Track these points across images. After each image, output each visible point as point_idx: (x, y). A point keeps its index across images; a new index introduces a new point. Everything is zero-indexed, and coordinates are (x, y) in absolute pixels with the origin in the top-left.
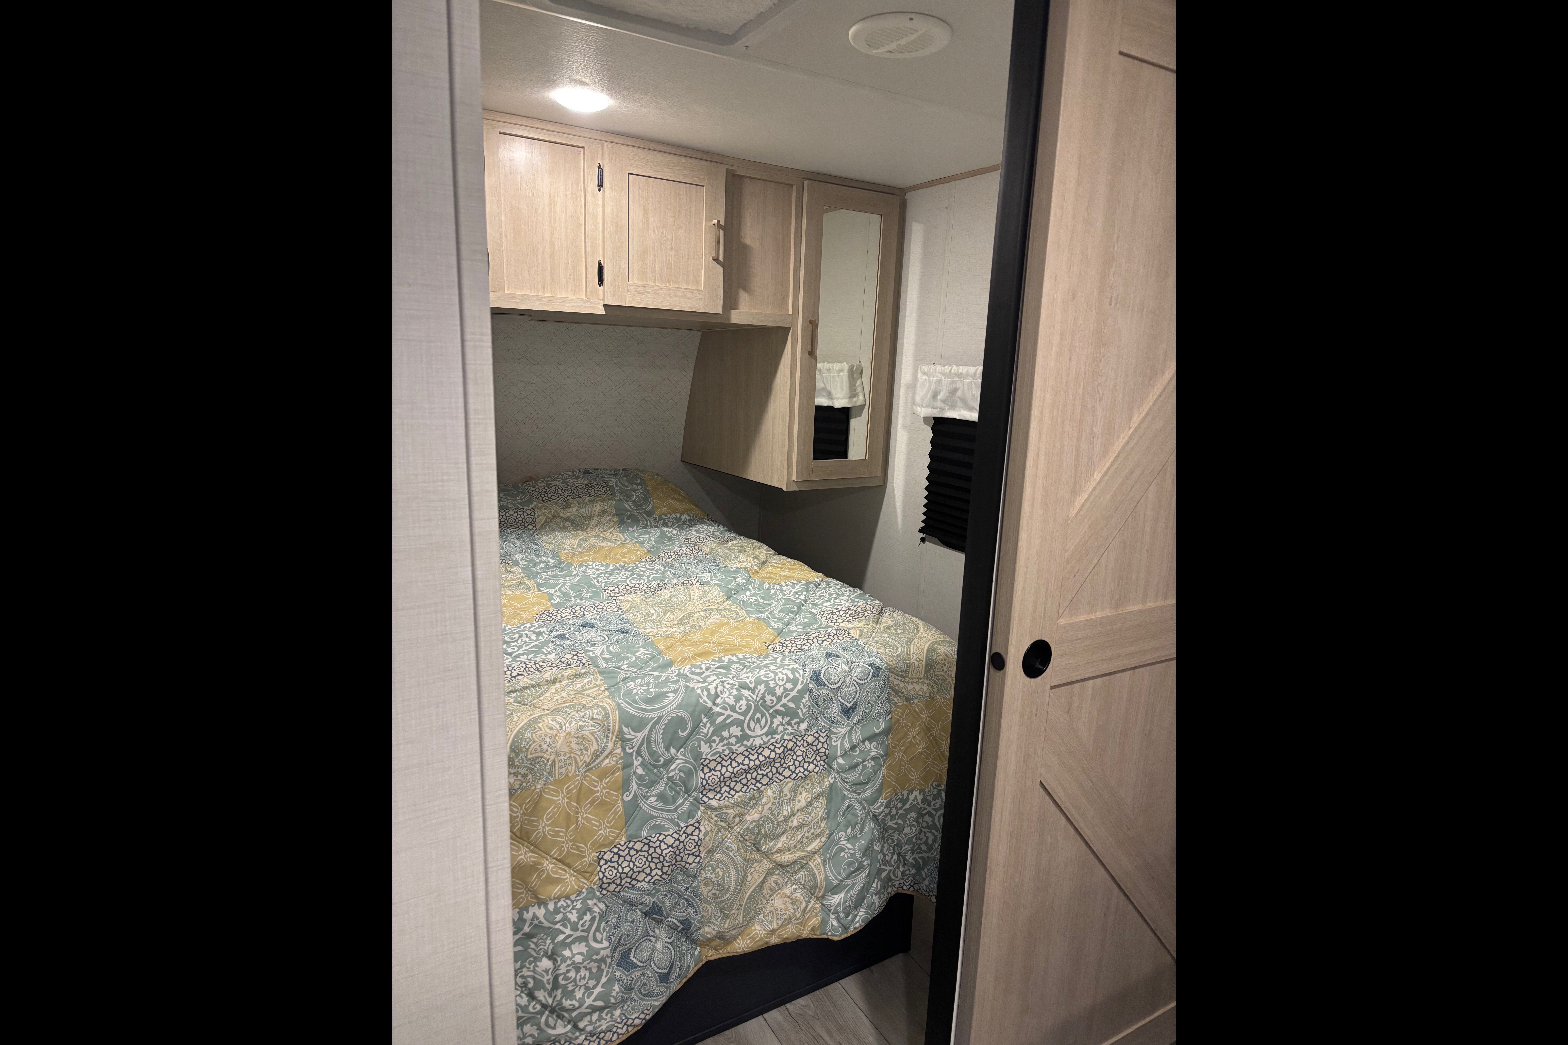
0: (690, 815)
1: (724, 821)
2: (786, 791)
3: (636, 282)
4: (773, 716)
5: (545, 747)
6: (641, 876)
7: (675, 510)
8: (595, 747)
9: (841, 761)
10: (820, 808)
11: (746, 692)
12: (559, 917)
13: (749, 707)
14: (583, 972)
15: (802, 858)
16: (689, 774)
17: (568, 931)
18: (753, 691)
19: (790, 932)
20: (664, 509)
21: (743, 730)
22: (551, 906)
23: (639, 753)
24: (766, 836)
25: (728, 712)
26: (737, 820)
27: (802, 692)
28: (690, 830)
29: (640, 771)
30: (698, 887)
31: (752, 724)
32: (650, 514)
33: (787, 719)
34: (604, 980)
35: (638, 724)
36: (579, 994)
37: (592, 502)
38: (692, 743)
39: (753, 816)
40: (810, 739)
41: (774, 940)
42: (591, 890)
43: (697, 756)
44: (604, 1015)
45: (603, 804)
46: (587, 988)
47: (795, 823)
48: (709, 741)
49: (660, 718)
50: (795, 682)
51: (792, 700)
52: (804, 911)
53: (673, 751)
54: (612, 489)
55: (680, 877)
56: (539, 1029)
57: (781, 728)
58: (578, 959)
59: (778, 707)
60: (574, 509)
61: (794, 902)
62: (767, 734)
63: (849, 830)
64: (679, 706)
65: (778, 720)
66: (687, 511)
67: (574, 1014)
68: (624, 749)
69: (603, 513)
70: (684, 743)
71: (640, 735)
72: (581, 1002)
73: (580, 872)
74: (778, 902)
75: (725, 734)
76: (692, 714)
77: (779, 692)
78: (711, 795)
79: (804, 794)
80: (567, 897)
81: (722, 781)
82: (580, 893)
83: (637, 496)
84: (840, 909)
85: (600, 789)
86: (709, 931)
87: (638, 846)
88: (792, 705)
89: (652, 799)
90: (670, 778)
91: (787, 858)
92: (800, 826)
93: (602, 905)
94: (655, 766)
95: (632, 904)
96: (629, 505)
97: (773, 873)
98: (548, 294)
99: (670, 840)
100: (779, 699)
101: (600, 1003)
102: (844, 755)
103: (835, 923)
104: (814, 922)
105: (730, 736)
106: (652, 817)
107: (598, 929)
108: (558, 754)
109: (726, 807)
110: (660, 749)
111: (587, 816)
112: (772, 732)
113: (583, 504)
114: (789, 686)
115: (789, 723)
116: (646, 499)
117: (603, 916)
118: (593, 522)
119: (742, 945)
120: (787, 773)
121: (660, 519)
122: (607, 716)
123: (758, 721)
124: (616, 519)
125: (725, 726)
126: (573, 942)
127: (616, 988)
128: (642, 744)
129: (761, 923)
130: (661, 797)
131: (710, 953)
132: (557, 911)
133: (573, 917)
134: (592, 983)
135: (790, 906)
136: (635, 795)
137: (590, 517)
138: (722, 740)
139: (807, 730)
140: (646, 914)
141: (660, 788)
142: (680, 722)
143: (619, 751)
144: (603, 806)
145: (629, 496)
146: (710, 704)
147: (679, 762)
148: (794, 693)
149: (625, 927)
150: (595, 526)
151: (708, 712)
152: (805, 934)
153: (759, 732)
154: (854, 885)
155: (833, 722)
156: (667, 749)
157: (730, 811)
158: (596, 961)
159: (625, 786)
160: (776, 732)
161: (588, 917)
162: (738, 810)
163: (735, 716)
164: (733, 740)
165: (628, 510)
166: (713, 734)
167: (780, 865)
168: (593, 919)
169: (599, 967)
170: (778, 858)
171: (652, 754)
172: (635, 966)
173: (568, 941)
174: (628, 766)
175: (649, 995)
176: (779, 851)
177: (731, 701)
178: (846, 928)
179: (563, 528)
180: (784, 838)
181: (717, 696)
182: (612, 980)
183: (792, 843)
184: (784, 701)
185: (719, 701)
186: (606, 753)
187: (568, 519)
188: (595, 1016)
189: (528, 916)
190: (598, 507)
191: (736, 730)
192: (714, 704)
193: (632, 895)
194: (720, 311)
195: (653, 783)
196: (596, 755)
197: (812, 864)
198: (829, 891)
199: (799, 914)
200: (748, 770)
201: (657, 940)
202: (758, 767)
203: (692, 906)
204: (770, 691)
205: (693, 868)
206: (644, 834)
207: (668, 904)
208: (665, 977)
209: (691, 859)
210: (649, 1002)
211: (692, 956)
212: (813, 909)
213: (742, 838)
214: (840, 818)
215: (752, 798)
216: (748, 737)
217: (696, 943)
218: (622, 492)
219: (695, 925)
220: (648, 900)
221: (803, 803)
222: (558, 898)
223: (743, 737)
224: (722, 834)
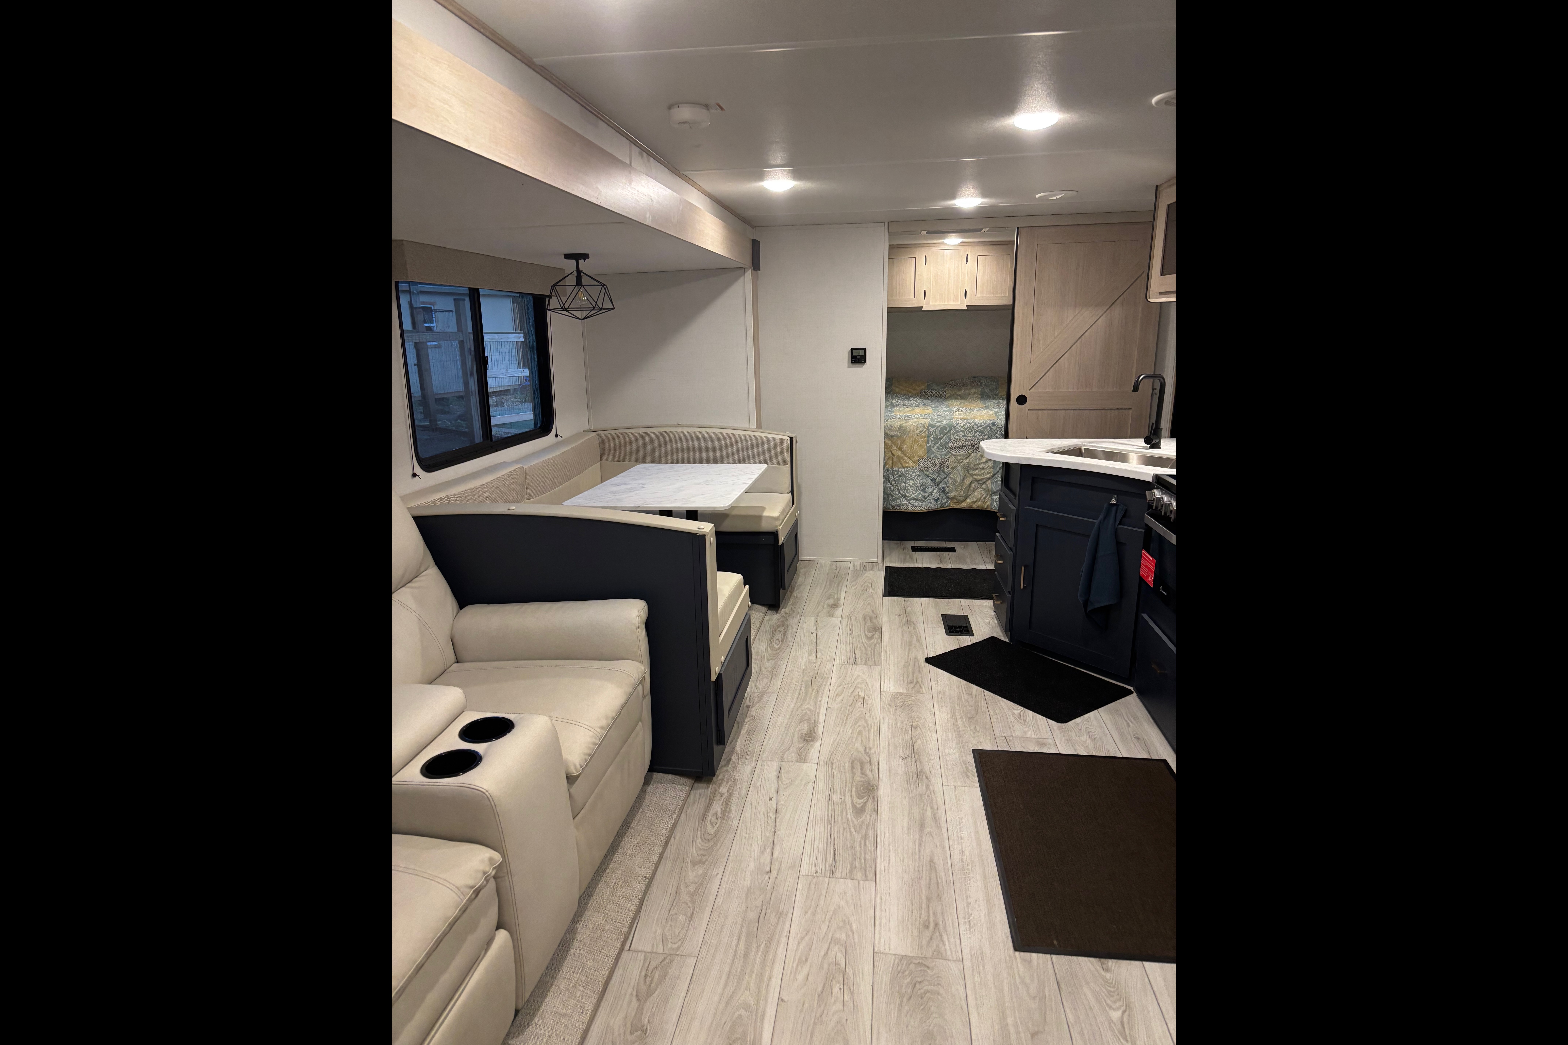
0: (946, 455)
1: (957, 460)
2: (979, 456)
3: (979, 296)
4: (975, 432)
5: (907, 427)
6: (930, 469)
8: (920, 429)
11: (968, 424)
12: (907, 472)
13: (967, 428)
14: (912, 488)
15: (983, 479)
16: (946, 443)
17: (909, 476)
19: (979, 504)
21: (964, 434)
22: (906, 469)
23: (932, 434)
24: (971, 469)
26: (961, 461)
27: (987, 427)
28: (946, 460)
29: (932, 439)
30: (948, 479)
31: (968, 433)
34: (918, 493)
35: (933, 426)
36: (911, 493)
37: (971, 389)
38: (949, 434)
39: (966, 461)
41: (975, 506)
42: (916, 469)
43: (949, 438)
44: (917, 502)
45: (921, 445)
46: (913, 493)
47: (981, 467)
48: (954, 435)
49: (939, 426)
50: (985, 423)
51: (983, 428)
52: (985, 498)
53: (942, 435)
54: (981, 384)
55: (942, 474)
56: (900, 501)
57: (978, 436)
58: (911, 484)
59: (977, 429)
60: (963, 391)
61: (981, 494)
64: (946, 424)
65: (977, 433)
67: (911, 500)
68: (928, 432)
69: (975, 393)
70: (946, 434)
71: (933, 429)
72: (911, 495)
73: (914, 462)
74: (976, 494)
75: (959, 434)
76: (949, 426)
77: (978, 425)
78: (953, 451)
80: (909, 468)
81: (956, 447)
82: (913, 467)
83: (992, 387)
84: (997, 500)
85: (921, 441)
86: (951, 495)
87: (930, 460)
88: (983, 430)
89: (935, 448)
90: (941, 443)
91: (978, 478)
92: (983, 468)
93: (919, 473)
94: (937, 439)
95: (928, 476)
96: (987, 390)
97: (974, 483)
98: (945, 303)
99: (939, 460)
100: (978, 427)
101: (916, 499)
103: (996, 506)
104: (989, 503)
105: (960, 435)
106: (934, 453)
107: (917, 478)
108: (910, 430)
109: (957, 455)
110: (938, 434)
111: (916, 447)
112: (974, 436)
113: (967, 389)
114: (983, 424)
115: (981, 435)
116: (996, 388)
117: (919, 476)
118: (969, 397)
119: (964, 505)
121: (1001, 397)
122: (925, 423)
123: (970, 432)
124: (980, 396)
125: (958, 431)
126: (910, 479)
127: (921, 496)
128: (933, 431)
129: (970, 499)
130: (938, 448)
131: (954, 505)
132: (907, 471)
133: (911, 473)
134: (914, 492)
135: (979, 495)
136: (930, 445)
137: (969, 394)
138: (957, 435)
139: (988, 439)
140: (931, 480)
141: (938, 445)
142: (945, 428)
145: (989, 387)
146: (955, 425)
147: (944, 439)
149: (925, 481)
150: (970, 399)
151: (954, 427)
152: (985, 507)
153: (970, 435)
156: (941, 434)
157: (959, 457)
158: (916, 486)
159: (928, 442)
160: (976, 437)
161: (914, 474)
162: (961, 457)
163: (962, 429)
164: (961, 436)
165: (986, 393)
166: (955, 433)
167: (976, 480)
168: (916, 475)
169: (917, 489)
171: (936, 435)
174: (928, 437)
175: (930, 503)
176: (975, 475)
177: (962, 426)
179: (956, 399)
180: (977, 471)
181: (958, 424)
183: (980, 473)
184: (980, 428)
185: (959, 425)
186: (923, 432)
187: (960, 395)
188: (914, 501)
189: (900, 470)
190: (973, 391)
191: (962, 433)
193: (927, 473)
195: (935, 444)
196: (920, 432)
197: (987, 483)
198: (993, 493)
199: (982, 498)
200: (965, 446)
201: (934, 489)
202: (969, 446)
203: (946, 484)
204: (976, 424)
205: (946, 471)
206: (932, 457)
207: (938, 480)
208: (936, 500)
209: (946, 469)
210: (930, 504)
211: (946, 502)
212: (988, 499)
213: (963, 467)
214: (998, 469)
215: (966, 455)
216: (966, 436)
217: (948, 498)
218: (985, 385)
219: (947, 490)
220: (932, 476)
221: (984, 461)
222: (907, 467)
223: (964, 436)
224: (957, 464)
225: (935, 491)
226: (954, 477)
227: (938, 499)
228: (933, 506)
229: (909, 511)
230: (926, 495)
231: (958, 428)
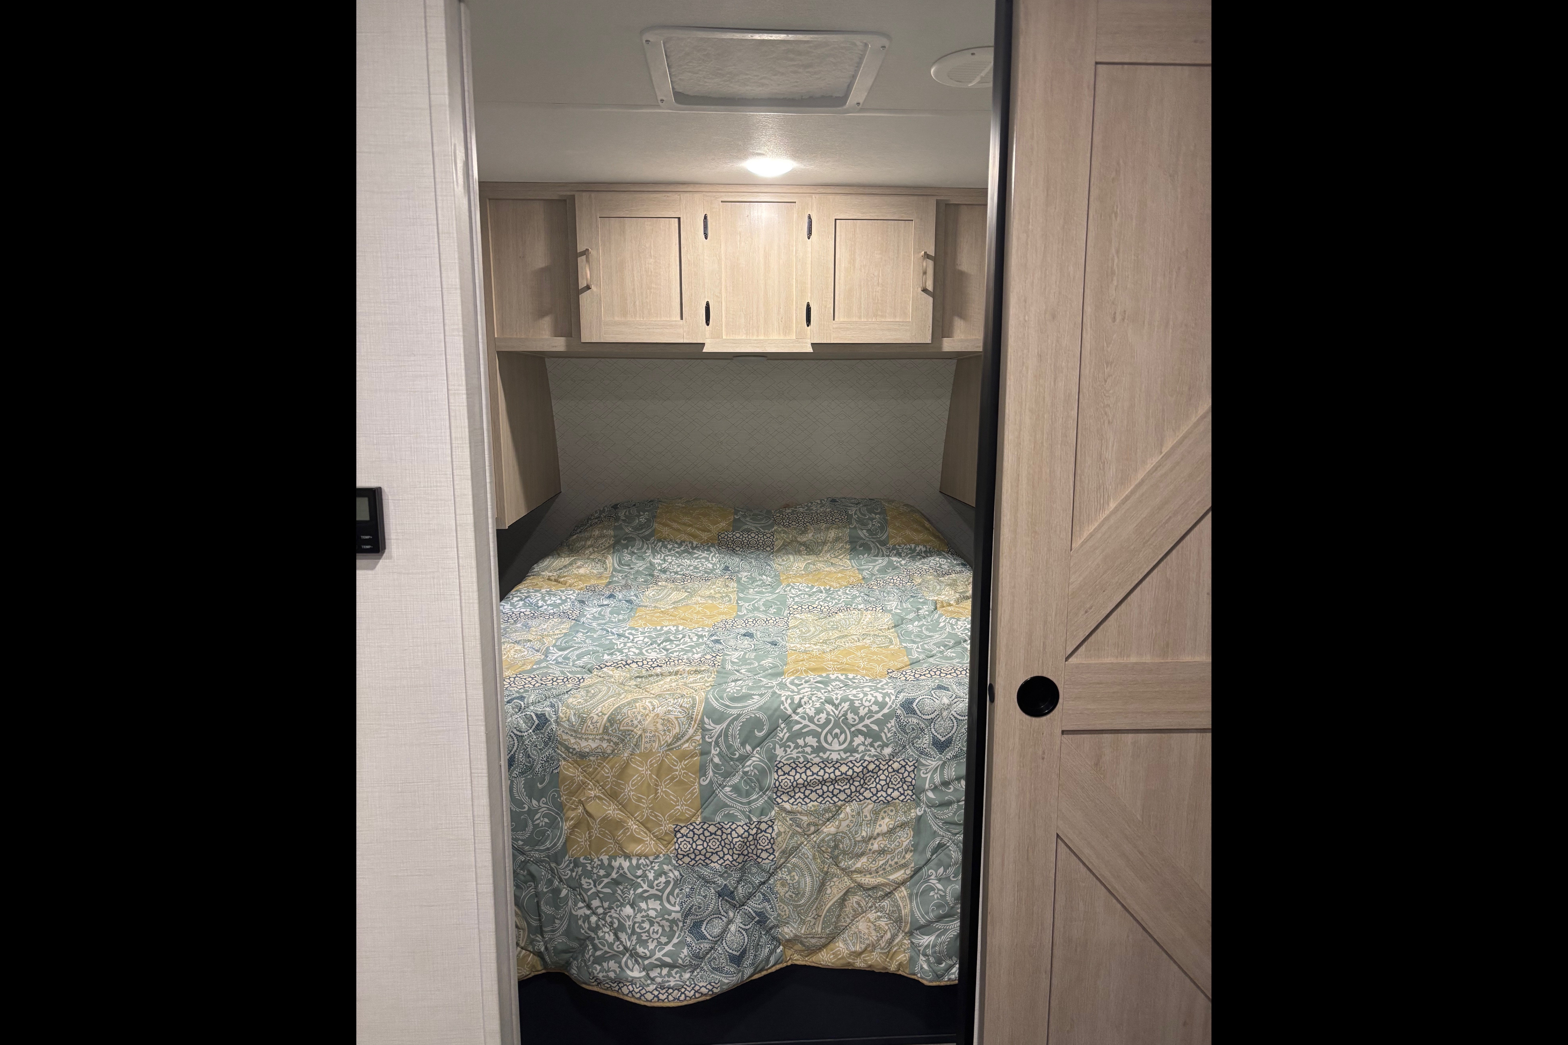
0: (763, 812)
1: (798, 826)
2: (866, 811)
3: (842, 320)
4: (854, 734)
5: (635, 722)
6: (715, 858)
7: (911, 541)
8: (677, 730)
9: (930, 794)
10: (905, 838)
11: (829, 707)
12: (639, 873)
13: (828, 721)
14: (656, 927)
15: (885, 886)
16: (763, 773)
17: (645, 887)
18: (836, 706)
19: (874, 960)
20: (899, 539)
21: (819, 741)
22: (634, 862)
23: (717, 744)
24: (844, 853)
25: (806, 722)
26: (812, 829)
27: (887, 717)
28: (763, 826)
29: (717, 760)
30: (774, 886)
31: (830, 738)
32: (884, 543)
33: (869, 740)
34: (675, 941)
35: (717, 717)
36: (651, 946)
37: (828, 529)
38: (769, 744)
39: (830, 829)
40: (896, 766)
41: (859, 964)
42: (668, 858)
43: (772, 757)
44: (673, 972)
45: (681, 782)
46: (659, 943)
47: (876, 847)
48: (785, 746)
49: (739, 715)
50: (882, 705)
51: (876, 722)
52: (890, 942)
53: (748, 748)
54: (850, 517)
55: (754, 870)
56: (620, 967)
57: (861, 748)
58: (652, 913)
59: (860, 726)
60: (810, 535)
61: (877, 929)
62: (845, 751)
63: (941, 870)
64: (760, 709)
65: (859, 740)
66: (923, 542)
67: (646, 962)
68: (703, 738)
69: (837, 539)
70: (761, 742)
71: (719, 728)
72: (653, 953)
73: (660, 839)
74: (862, 925)
75: (801, 742)
76: (770, 718)
77: (862, 712)
78: (785, 797)
79: (887, 820)
80: (647, 857)
81: (795, 787)
82: (658, 857)
83: (873, 525)
84: (929, 951)
85: (679, 768)
86: (788, 931)
87: (712, 829)
88: (875, 727)
89: (728, 789)
90: (745, 773)
91: (868, 880)
92: (882, 852)
93: (677, 873)
94: (732, 759)
95: (707, 882)
96: (863, 533)
97: (855, 894)
98: (762, 338)
99: (740, 831)
100: (862, 719)
101: (668, 960)
102: (935, 789)
103: (925, 966)
104: (902, 957)
105: (806, 745)
106: (725, 805)
107: (671, 893)
108: (644, 731)
109: (801, 813)
110: (737, 743)
111: (665, 789)
112: (851, 750)
113: (819, 530)
114: (875, 708)
115: (872, 745)
116: (882, 529)
117: (678, 883)
118: (826, 548)
119: (825, 958)
120: (867, 794)
121: (893, 548)
122: (693, 706)
123: (836, 736)
124: (848, 547)
125: (800, 734)
126: (649, 897)
127: (685, 951)
128: (719, 736)
129: (845, 941)
130: (736, 788)
131: (796, 957)
132: (638, 867)
133: (651, 876)
134: (664, 940)
135: (874, 933)
136: (711, 782)
137: (824, 543)
138: (796, 747)
139: (893, 755)
140: (720, 894)
141: (736, 780)
142: (756, 723)
143: (698, 738)
144: (681, 784)
145: (866, 525)
146: (790, 711)
147: (755, 759)
148: (879, 716)
149: (697, 900)
150: (828, 551)
151: (787, 719)
152: (893, 968)
153: (836, 746)
154: (946, 931)
155: (922, 752)
156: (743, 744)
157: (805, 818)
158: (667, 920)
159: (702, 771)
160: (856, 751)
161: (663, 879)
162: (812, 819)
163: (813, 727)
164: (808, 750)
165: (862, 538)
166: (788, 739)
167: (860, 886)
168: (667, 883)
169: (671, 928)
170: (858, 878)
171: (729, 747)
172: (705, 938)
173: (645, 895)
174: (705, 753)
176: (859, 871)
177: (811, 713)
178: (939, 977)
179: (799, 552)
180: (864, 859)
181: (800, 705)
182: (682, 943)
183: (873, 867)
184: (867, 722)
185: (800, 710)
186: (686, 737)
187: (803, 544)
188: (665, 971)
189: (616, 864)
190: (832, 534)
191: (811, 741)
192: (794, 712)
193: (705, 872)
194: (928, 340)
195: (728, 775)
196: (677, 738)
197: (897, 895)
198: (916, 929)
199: (883, 943)
200: (823, 782)
201: (730, 922)
202: (834, 781)
203: (768, 901)
204: (854, 710)
205: (766, 864)
206: (718, 819)
207: (741, 891)
208: (737, 960)
209: (764, 855)
210: (717, 977)
211: (772, 952)
212: (901, 944)
213: (818, 848)
214: (929, 855)
215: (827, 810)
216: (825, 750)
217: (777, 941)
218: (859, 521)
219: (772, 921)
220: (720, 881)
221: (885, 829)
222: (639, 856)
223: (819, 749)
224: (798, 839)
225: (733, 928)
226: (792, 878)
227: (744, 953)
228: (727, 979)
229: (648, 1004)
230: (706, 946)
231: (799, 723)
